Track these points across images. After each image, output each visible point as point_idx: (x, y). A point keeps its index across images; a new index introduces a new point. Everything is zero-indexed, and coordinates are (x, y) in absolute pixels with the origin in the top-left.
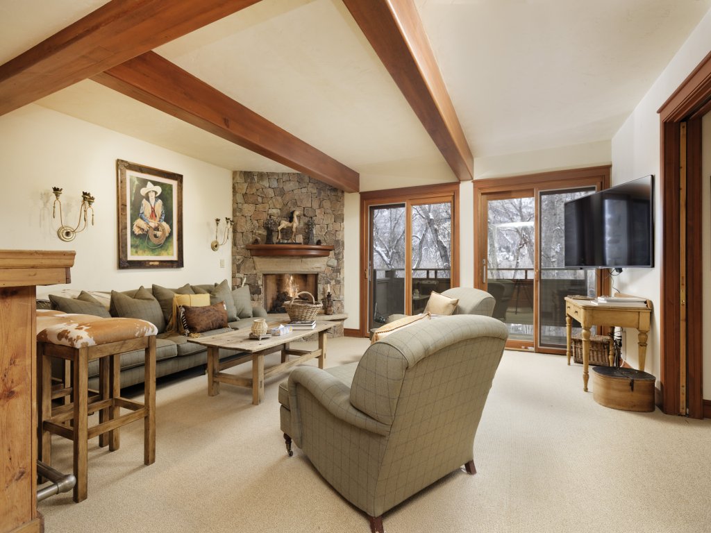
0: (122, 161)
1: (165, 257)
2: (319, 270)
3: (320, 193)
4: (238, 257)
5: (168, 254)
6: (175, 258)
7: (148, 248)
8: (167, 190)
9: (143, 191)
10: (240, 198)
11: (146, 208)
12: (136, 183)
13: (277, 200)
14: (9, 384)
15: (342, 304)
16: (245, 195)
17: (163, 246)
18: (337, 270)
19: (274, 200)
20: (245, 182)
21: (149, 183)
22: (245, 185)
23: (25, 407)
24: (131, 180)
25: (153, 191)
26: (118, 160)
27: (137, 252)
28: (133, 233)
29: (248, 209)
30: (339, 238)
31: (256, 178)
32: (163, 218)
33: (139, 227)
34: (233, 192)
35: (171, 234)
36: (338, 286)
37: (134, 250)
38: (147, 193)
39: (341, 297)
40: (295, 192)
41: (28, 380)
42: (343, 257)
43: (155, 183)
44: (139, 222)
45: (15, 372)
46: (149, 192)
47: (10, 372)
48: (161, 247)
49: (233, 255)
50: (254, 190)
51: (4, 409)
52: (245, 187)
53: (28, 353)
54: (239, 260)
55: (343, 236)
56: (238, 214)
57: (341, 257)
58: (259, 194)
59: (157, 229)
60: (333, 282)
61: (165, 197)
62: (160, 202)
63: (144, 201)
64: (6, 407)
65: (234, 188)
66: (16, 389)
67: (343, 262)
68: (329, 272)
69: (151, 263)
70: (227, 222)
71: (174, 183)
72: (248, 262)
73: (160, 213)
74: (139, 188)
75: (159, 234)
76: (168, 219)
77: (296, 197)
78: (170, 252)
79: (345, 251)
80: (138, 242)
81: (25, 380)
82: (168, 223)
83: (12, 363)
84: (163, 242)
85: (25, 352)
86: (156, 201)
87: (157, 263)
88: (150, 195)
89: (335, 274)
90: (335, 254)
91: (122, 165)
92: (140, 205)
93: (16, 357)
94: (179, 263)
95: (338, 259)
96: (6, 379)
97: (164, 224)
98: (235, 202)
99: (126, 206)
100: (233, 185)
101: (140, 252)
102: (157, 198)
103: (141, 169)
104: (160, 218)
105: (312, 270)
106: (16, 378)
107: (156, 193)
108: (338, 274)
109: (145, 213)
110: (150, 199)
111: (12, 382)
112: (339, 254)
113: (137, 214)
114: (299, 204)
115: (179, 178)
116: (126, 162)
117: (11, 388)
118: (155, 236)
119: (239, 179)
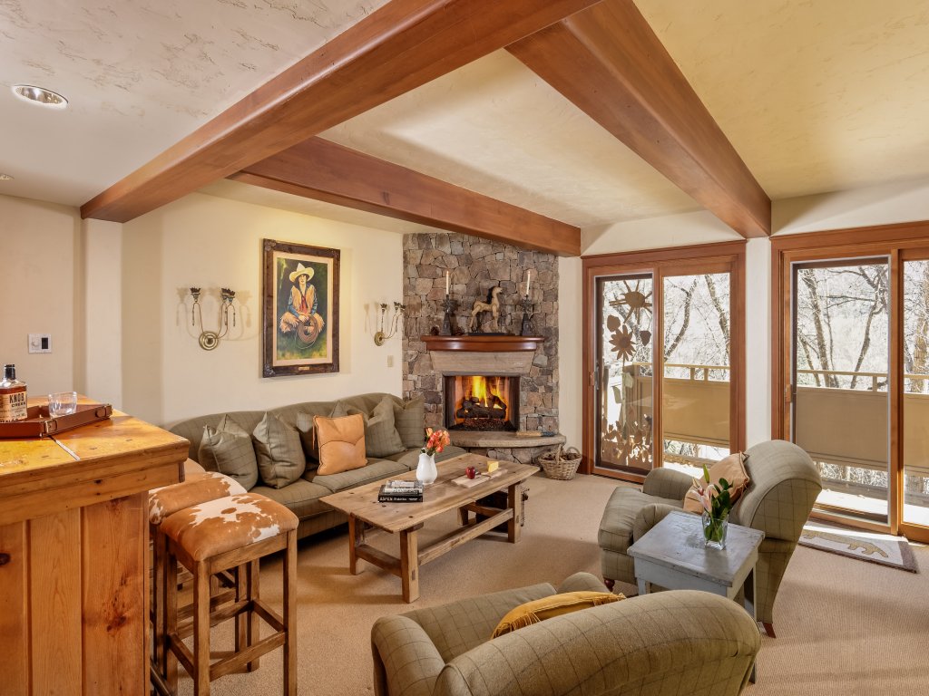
0: (269, 240)
1: (316, 360)
2: (521, 371)
3: (522, 260)
4: (410, 352)
5: (321, 355)
6: (329, 360)
7: (297, 349)
8: (320, 270)
9: (292, 276)
10: (412, 271)
11: (296, 296)
12: (285, 266)
13: (462, 272)
14: (120, 610)
15: (554, 421)
16: (419, 266)
17: (315, 345)
18: (549, 371)
19: (458, 272)
20: (420, 248)
21: (300, 264)
22: (419, 253)
23: (136, 636)
24: (279, 263)
25: (305, 275)
26: (264, 240)
27: (283, 355)
28: (279, 330)
29: (424, 285)
30: (551, 324)
31: (433, 241)
32: (315, 308)
33: (287, 323)
34: (404, 262)
35: (324, 328)
36: (549, 394)
37: (281, 353)
38: (297, 278)
39: (554, 411)
40: (487, 259)
41: (140, 603)
42: (557, 352)
43: (306, 264)
44: (288, 316)
45: (126, 595)
46: (300, 276)
47: (121, 594)
48: (312, 347)
49: (404, 349)
50: (431, 260)
51: (115, 640)
52: (419, 256)
53: (140, 569)
54: (412, 356)
55: (557, 321)
56: (410, 293)
57: (553, 352)
58: (438, 264)
59: (307, 323)
60: (542, 389)
61: (318, 282)
62: (312, 287)
63: (294, 289)
64: (116, 637)
65: (405, 257)
66: (127, 614)
67: (557, 359)
68: (536, 374)
69: (300, 368)
70: (397, 309)
71: (329, 262)
72: (423, 359)
73: (312, 301)
74: (288, 272)
75: (310, 329)
76: (321, 310)
77: (488, 267)
78: (323, 352)
79: (559, 343)
80: (285, 342)
81: (136, 602)
82: (320, 315)
83: (123, 582)
84: (314, 340)
85: (136, 568)
86: (307, 287)
87: (307, 368)
88: (300, 280)
89: (545, 377)
90: (545, 348)
91: (269, 247)
92: (289, 293)
93: (127, 576)
94: (333, 367)
95: (549, 355)
96: (117, 603)
97: (316, 316)
98: (406, 277)
99: (272, 297)
100: (404, 253)
101: (288, 354)
102: (308, 283)
103: (290, 248)
104: (312, 309)
105: (512, 371)
106: (127, 601)
107: (308, 276)
108: (550, 376)
109: (295, 304)
110: (301, 286)
111: (123, 606)
112: (550, 347)
113: (285, 306)
114: (492, 276)
115: (334, 254)
116: (274, 241)
117: (122, 613)
118: (306, 333)
119: (411, 245)
